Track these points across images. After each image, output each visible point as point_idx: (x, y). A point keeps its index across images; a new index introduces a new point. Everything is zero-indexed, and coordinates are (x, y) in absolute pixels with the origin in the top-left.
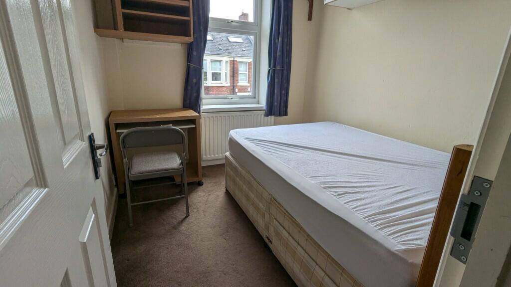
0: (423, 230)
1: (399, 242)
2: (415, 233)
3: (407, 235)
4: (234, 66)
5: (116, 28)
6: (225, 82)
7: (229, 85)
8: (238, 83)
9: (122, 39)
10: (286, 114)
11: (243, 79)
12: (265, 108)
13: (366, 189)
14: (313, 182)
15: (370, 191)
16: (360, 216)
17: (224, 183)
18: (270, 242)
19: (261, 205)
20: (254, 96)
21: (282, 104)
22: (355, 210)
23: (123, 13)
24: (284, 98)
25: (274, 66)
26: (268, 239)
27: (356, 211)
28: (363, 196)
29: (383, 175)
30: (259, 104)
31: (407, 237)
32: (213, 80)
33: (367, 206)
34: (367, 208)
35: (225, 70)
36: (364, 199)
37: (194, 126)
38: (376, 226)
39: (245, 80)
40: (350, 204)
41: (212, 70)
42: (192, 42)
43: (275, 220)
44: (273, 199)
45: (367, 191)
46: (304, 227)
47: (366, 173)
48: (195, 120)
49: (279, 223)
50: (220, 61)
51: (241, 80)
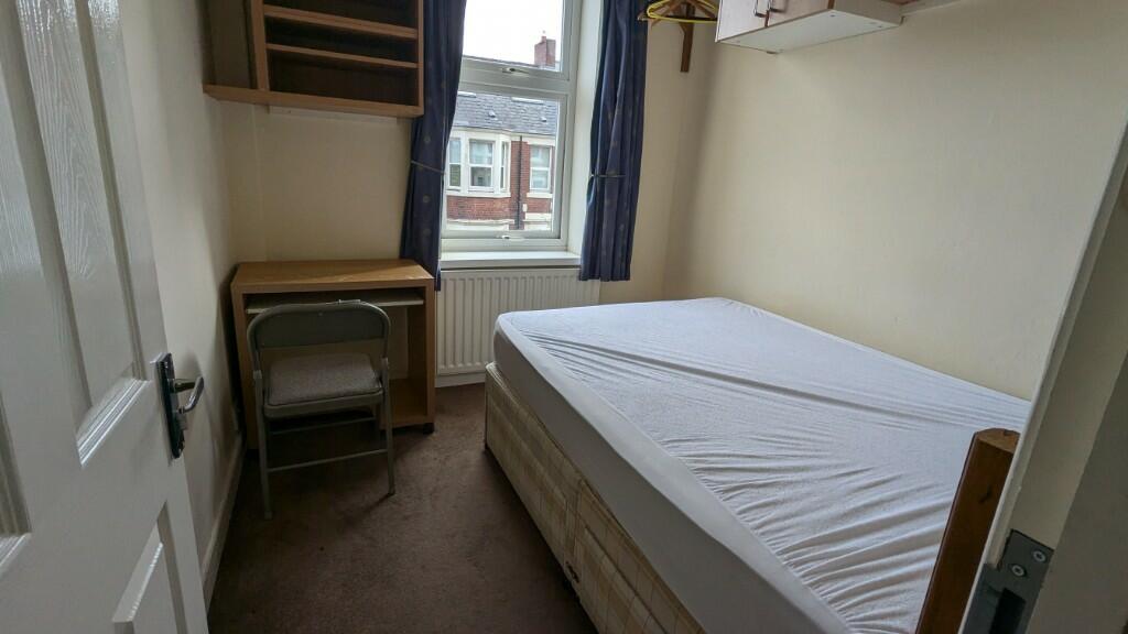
0: (909, 590)
1: (854, 621)
2: (891, 599)
3: (873, 603)
4: (520, 154)
5: (253, 85)
6: (499, 189)
7: (508, 195)
8: (529, 191)
9: (267, 106)
10: (626, 277)
11: (541, 182)
12: (579, 263)
13: (790, 477)
14: (672, 454)
15: (797, 482)
16: (769, 548)
17: (481, 430)
18: (576, 577)
19: (557, 491)
20: (557, 234)
21: (619, 254)
22: (761, 531)
23: (268, 51)
24: (622, 242)
25: (603, 171)
26: (572, 571)
27: (763, 534)
28: (781, 494)
29: (830, 439)
30: (566, 250)
31: (873, 608)
32: (473, 184)
33: (788, 522)
34: (789, 527)
35: (499, 162)
36: (783, 502)
37: (420, 302)
38: (804, 576)
39: (544, 184)
40: (750, 516)
41: (471, 162)
42: (422, 116)
43: (586, 532)
44: (583, 483)
45: (791, 483)
46: (648, 557)
47: (791, 434)
48: (424, 288)
49: (598, 541)
50: (490, 144)
51: (536, 184)
